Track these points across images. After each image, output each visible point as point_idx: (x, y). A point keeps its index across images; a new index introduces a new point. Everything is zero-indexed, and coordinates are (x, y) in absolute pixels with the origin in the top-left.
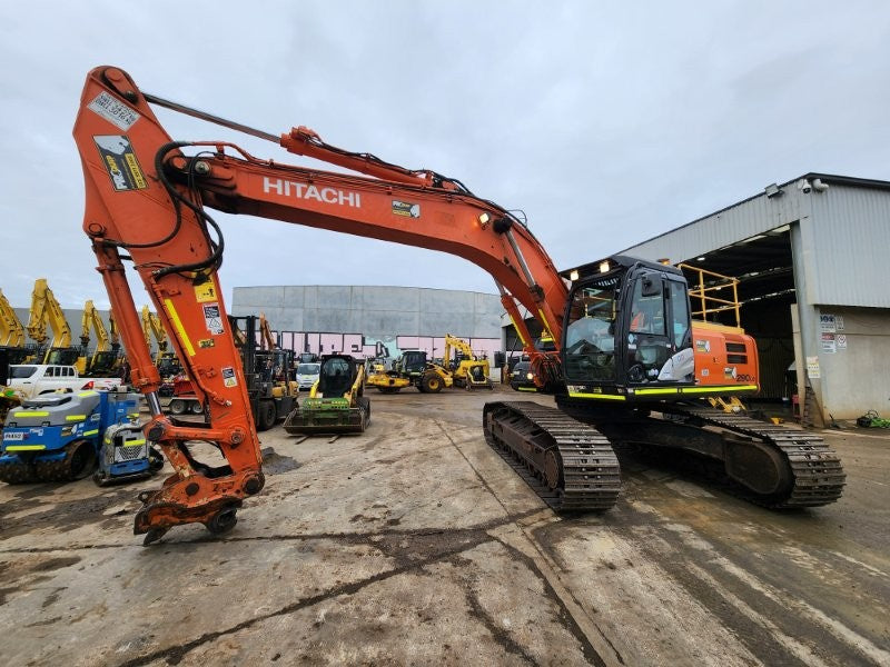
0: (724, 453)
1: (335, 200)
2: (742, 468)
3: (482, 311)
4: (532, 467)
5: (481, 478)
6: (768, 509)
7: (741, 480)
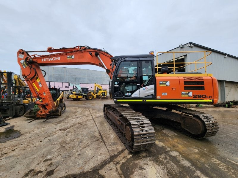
0: (181, 120)
1: (55, 60)
2: (188, 126)
3: (105, 77)
4: (119, 129)
5: (100, 134)
6: (195, 139)
7: (187, 129)
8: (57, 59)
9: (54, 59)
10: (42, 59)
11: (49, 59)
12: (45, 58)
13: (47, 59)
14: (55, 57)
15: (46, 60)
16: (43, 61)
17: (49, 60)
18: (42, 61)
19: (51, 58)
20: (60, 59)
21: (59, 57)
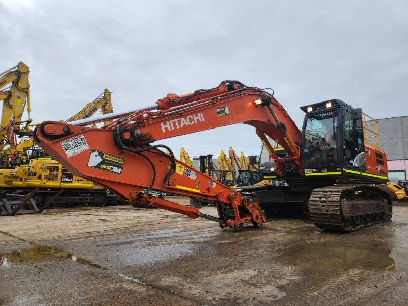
8: (198, 120)
9: (191, 120)
10: (162, 124)
11: (179, 122)
12: (169, 120)
13: (174, 123)
14: (192, 114)
15: (173, 128)
16: (166, 129)
17: (181, 126)
18: (164, 131)
19: (183, 119)
20: (203, 120)
21: (202, 114)
